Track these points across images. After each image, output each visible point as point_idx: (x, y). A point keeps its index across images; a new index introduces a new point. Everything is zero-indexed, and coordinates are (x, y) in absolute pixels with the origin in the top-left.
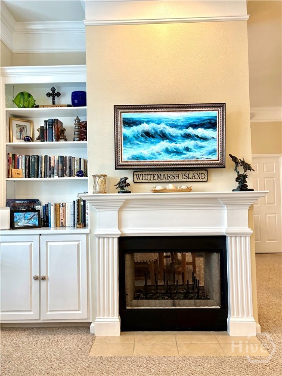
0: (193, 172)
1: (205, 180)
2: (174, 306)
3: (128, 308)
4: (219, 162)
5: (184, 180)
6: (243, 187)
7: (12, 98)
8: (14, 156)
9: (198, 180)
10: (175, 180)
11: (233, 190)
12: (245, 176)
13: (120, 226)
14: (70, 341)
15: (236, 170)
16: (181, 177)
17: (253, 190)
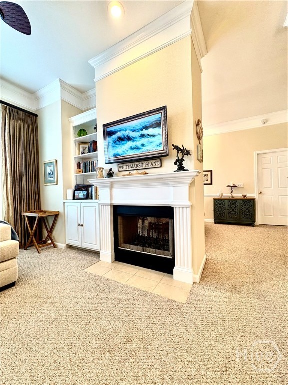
0: (152, 161)
1: (160, 166)
2: (144, 251)
3: (120, 248)
4: (164, 151)
5: (147, 168)
6: (181, 168)
7: (77, 133)
8: (79, 163)
9: (155, 167)
10: (141, 168)
11: (175, 171)
12: (182, 160)
13: (111, 198)
14: (86, 259)
15: (178, 156)
16: (144, 166)
17: (188, 170)
